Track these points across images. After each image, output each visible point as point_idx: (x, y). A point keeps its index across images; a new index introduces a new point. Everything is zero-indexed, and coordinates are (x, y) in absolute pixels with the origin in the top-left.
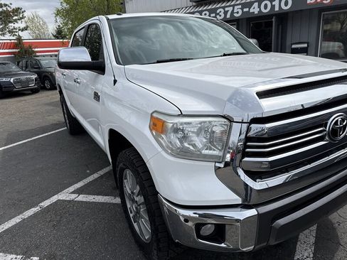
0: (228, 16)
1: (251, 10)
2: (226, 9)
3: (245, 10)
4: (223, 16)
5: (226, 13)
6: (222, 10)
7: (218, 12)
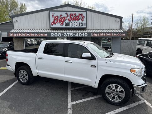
0: (68, 36)
1: (76, 35)
2: (68, 34)
3: (74, 35)
4: (66, 36)
5: (67, 35)
6: (66, 34)
7: (64, 34)
